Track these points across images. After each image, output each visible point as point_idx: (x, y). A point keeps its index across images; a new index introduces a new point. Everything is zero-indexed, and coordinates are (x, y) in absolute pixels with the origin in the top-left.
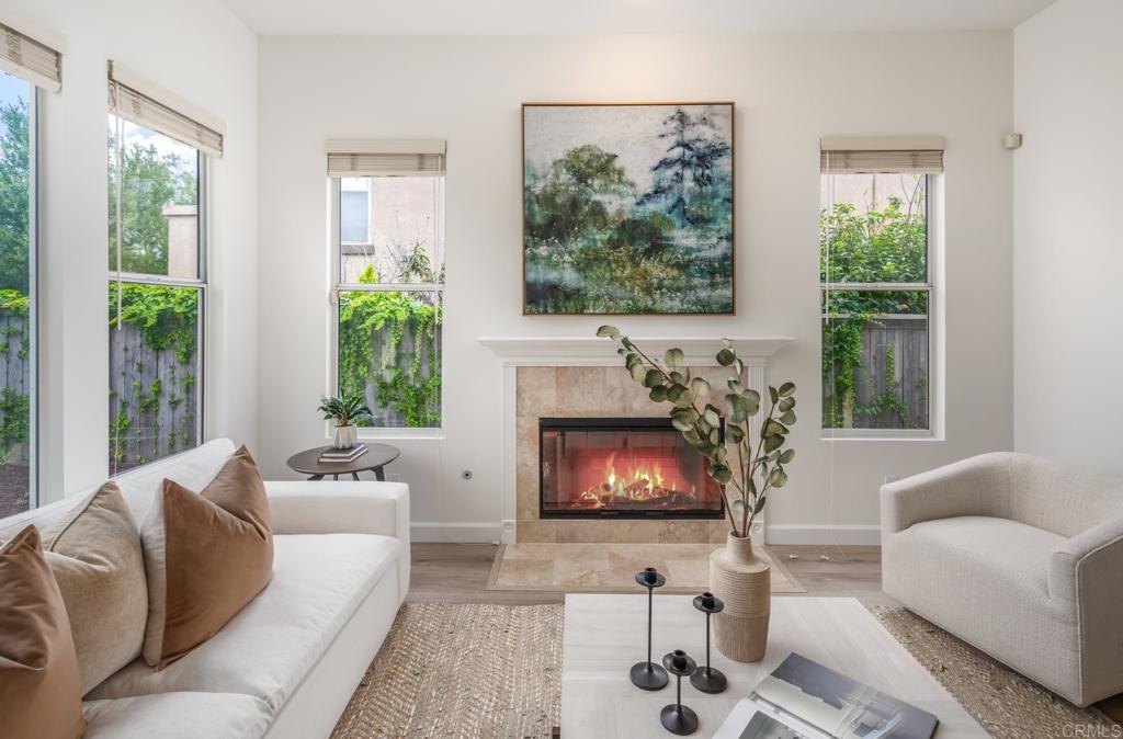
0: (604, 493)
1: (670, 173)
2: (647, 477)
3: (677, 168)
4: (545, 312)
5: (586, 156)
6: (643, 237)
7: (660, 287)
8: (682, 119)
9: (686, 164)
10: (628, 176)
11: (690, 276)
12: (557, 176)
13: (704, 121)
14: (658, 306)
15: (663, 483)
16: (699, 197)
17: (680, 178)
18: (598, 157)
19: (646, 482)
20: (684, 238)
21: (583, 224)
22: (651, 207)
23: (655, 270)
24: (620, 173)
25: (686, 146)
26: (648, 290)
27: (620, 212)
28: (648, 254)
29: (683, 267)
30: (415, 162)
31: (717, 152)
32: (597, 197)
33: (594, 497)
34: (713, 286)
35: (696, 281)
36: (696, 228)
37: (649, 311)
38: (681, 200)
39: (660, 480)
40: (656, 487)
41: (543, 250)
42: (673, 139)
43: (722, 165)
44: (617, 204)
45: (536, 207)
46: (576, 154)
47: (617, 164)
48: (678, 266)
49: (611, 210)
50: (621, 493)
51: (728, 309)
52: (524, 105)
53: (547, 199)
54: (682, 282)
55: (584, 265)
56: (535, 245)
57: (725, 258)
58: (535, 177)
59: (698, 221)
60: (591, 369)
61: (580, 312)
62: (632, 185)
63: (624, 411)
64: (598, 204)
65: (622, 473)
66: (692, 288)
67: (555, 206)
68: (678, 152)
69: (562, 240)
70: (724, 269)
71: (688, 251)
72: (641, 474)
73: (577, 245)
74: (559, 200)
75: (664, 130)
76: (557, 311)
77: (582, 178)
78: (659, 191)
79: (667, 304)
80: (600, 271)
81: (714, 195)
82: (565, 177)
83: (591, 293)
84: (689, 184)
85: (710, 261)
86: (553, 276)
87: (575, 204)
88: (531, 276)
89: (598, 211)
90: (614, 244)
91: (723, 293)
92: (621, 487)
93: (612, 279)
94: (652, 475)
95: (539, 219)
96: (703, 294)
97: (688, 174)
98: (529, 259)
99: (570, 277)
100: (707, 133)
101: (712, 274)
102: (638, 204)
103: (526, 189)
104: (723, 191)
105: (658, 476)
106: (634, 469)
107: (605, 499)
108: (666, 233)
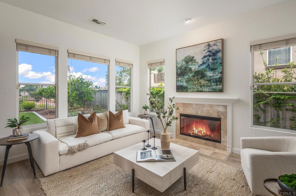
0: (193, 132)
1: (206, 59)
2: (202, 130)
3: (208, 57)
4: (180, 92)
5: (188, 58)
6: (200, 74)
7: (204, 86)
8: (209, 45)
9: (210, 56)
10: (197, 61)
11: (211, 83)
12: (182, 63)
13: (214, 45)
14: (203, 90)
15: (206, 132)
16: (213, 64)
17: (208, 59)
18: (190, 58)
19: (202, 131)
20: (209, 74)
21: (187, 73)
22: (202, 67)
23: (202, 82)
24: (195, 60)
25: (210, 52)
26: (201, 86)
27: (195, 69)
28: (201, 78)
29: (209, 81)
30: (160, 64)
31: (217, 52)
32: (190, 66)
33: (191, 132)
34: (217, 85)
35: (212, 84)
36: (212, 71)
37: (201, 91)
38: (209, 65)
39: (205, 131)
40: (204, 133)
41: (180, 79)
42: (207, 51)
43: (220, 55)
44: (194, 67)
45: (178, 70)
46: (186, 58)
47: (194, 59)
48: (208, 80)
49: (193, 69)
50: (196, 133)
51: (221, 91)
52: (176, 49)
53: (181, 68)
54: (209, 84)
55: (187, 81)
56: (178, 78)
57: (220, 78)
58: (178, 64)
59: (213, 70)
60: (190, 104)
61: (187, 91)
62: (197, 63)
63: (197, 113)
64: (190, 68)
65: (197, 128)
66: (211, 86)
67: (182, 69)
68: (208, 53)
69: (183, 76)
70: (220, 81)
71: (211, 77)
72: (200, 129)
73: (186, 77)
74: (183, 68)
75: (205, 49)
76: (182, 91)
77: (187, 62)
78: (204, 63)
79: (205, 90)
80: (191, 83)
81: (217, 63)
82: (184, 63)
83: (189, 87)
84: (211, 61)
85: (216, 79)
86: (181, 84)
87: (186, 68)
88: (178, 84)
89: (190, 69)
90: (194, 76)
92: (196, 131)
93: (193, 84)
94: (203, 129)
95: (179, 72)
96: (214, 87)
97: (210, 58)
98: (177, 81)
99: (185, 84)
100: (215, 48)
101: (217, 82)
102: (199, 67)
103: (177, 66)
104: (220, 61)
105: (204, 130)
106: (199, 127)
107: (193, 133)
108: (205, 73)
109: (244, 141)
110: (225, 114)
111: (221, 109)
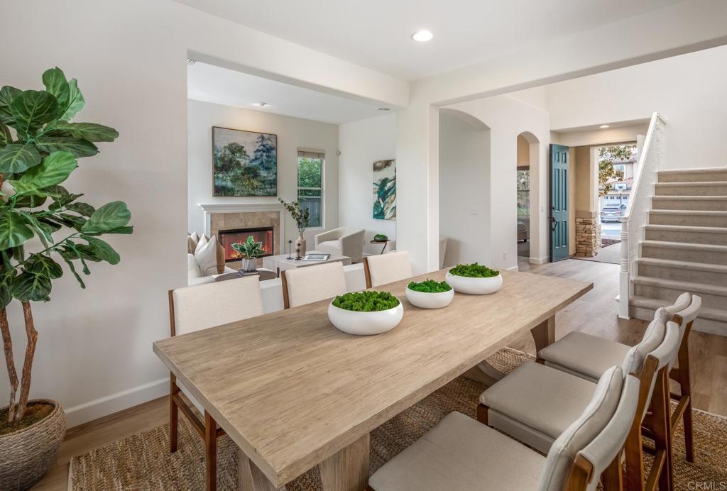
1: (259, 153)
3: (261, 152)
4: (221, 196)
5: (234, 146)
6: (251, 172)
7: (257, 188)
8: (263, 138)
9: (264, 151)
10: (248, 153)
11: (265, 185)
12: (225, 151)
13: (269, 139)
14: (256, 194)
16: (268, 161)
17: (262, 155)
18: (239, 147)
20: (263, 173)
21: (233, 167)
22: (254, 163)
23: (255, 183)
24: (245, 152)
25: (264, 146)
26: (253, 189)
27: (245, 164)
28: (253, 178)
29: (263, 182)
31: (272, 149)
32: (238, 159)
34: (271, 188)
35: (266, 186)
36: (266, 171)
37: (253, 195)
38: (262, 162)
41: (221, 175)
42: (260, 143)
43: (273, 152)
44: (243, 162)
45: (218, 161)
46: (231, 145)
47: (244, 149)
48: (261, 182)
49: (242, 164)
51: (275, 195)
52: (213, 127)
53: (222, 159)
54: (263, 187)
55: (234, 180)
56: (218, 173)
57: (274, 180)
58: (218, 151)
59: (267, 169)
60: (235, 213)
61: (233, 195)
62: (248, 156)
64: (238, 161)
66: (266, 188)
67: (225, 161)
68: (261, 147)
69: (227, 172)
70: (274, 183)
71: (265, 177)
73: (232, 174)
74: (226, 159)
75: (257, 140)
76: (225, 195)
77: (233, 153)
78: (256, 159)
79: (258, 193)
80: (239, 182)
81: (271, 161)
82: (228, 152)
83: (236, 189)
84: (265, 157)
85: (270, 180)
86: (224, 184)
87: (231, 161)
88: (217, 184)
89: (238, 163)
90: (243, 174)
91: (273, 190)
93: (243, 185)
95: (219, 165)
96: (269, 190)
97: (264, 154)
98: (215, 178)
99: (229, 184)
100: (270, 143)
101: (271, 184)
102: (251, 162)
103: (214, 155)
104: (274, 160)
108: (258, 172)
109: (319, 237)
110: (278, 221)
111: (274, 216)
